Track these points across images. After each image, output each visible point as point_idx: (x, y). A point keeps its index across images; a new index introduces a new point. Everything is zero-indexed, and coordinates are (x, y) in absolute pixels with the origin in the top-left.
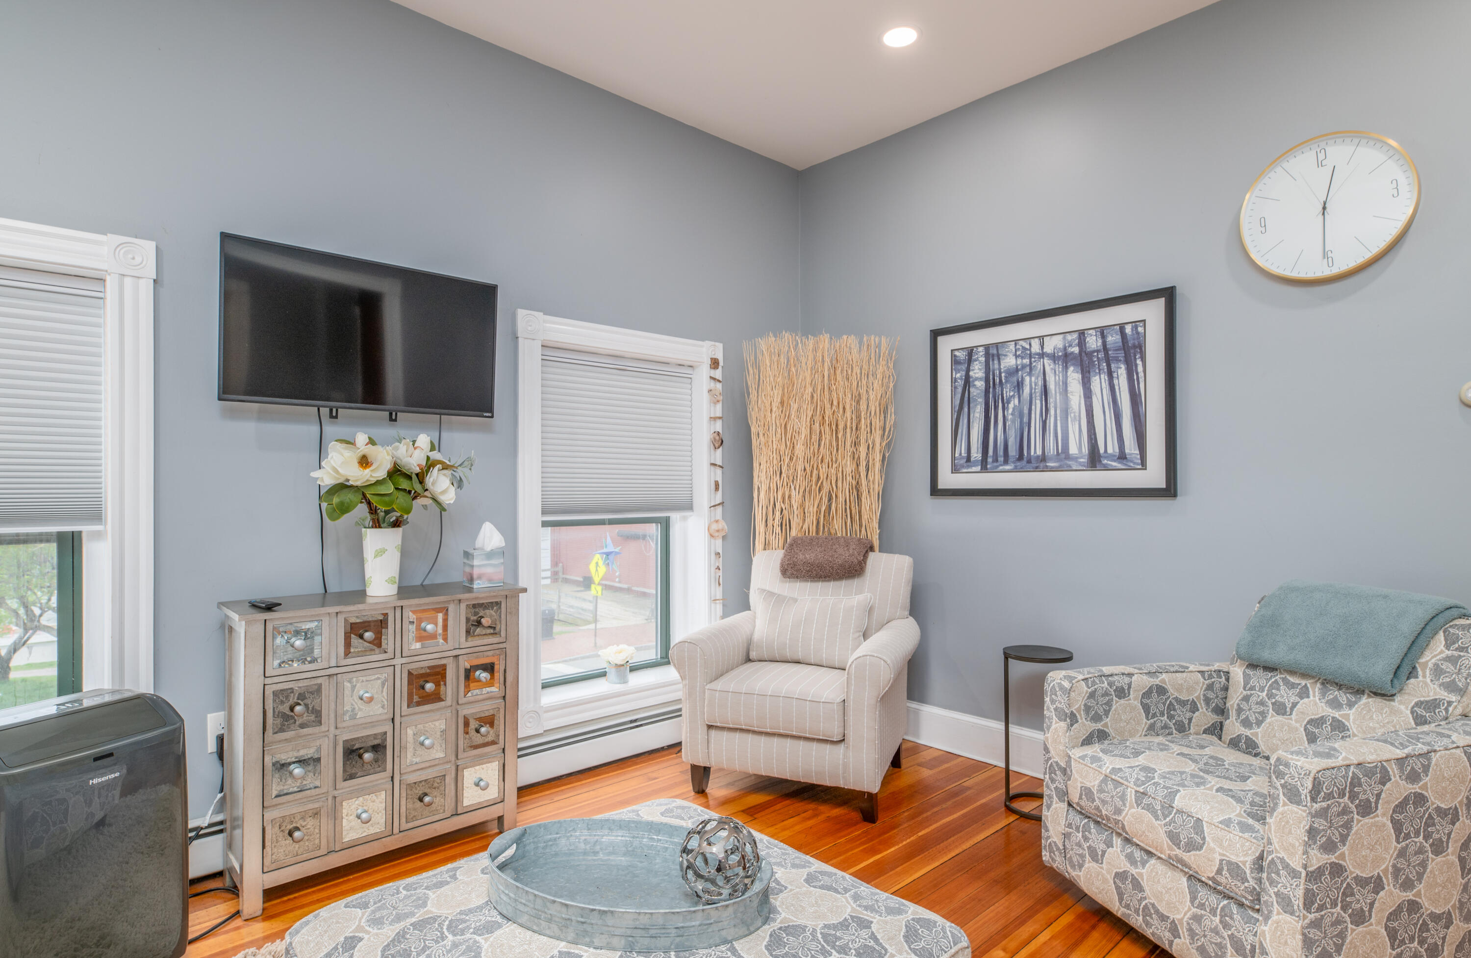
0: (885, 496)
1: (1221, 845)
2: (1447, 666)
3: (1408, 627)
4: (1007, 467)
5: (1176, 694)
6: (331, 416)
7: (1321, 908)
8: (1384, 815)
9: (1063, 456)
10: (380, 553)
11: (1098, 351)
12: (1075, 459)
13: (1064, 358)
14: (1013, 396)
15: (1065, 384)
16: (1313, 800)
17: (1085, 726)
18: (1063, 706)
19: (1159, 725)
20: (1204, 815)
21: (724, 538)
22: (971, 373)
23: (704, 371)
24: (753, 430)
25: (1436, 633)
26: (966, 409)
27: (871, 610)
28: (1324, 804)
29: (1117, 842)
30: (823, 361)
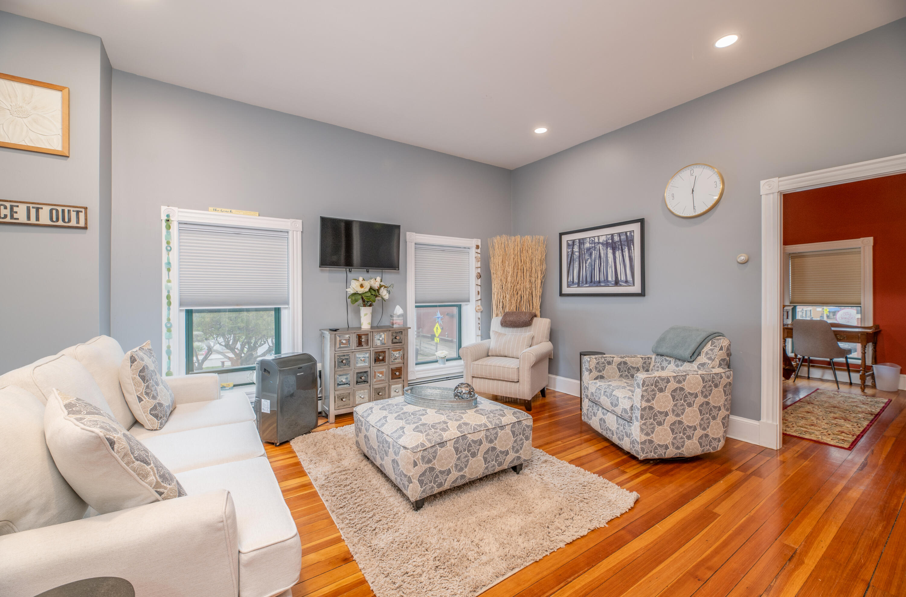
0: (542, 297)
1: (622, 404)
2: (710, 352)
3: (699, 339)
4: (587, 285)
5: (631, 365)
6: (350, 271)
7: (646, 419)
8: (668, 393)
9: (606, 281)
10: (366, 315)
11: (618, 242)
12: (610, 282)
13: (606, 244)
14: (589, 258)
15: (607, 254)
16: (643, 386)
17: (595, 374)
18: (587, 367)
19: (624, 375)
20: (620, 396)
21: (481, 312)
22: (574, 250)
23: (474, 250)
24: (492, 271)
25: (709, 341)
26: (572, 263)
27: (533, 338)
28: (646, 388)
29: (600, 409)
30: (518, 246)
